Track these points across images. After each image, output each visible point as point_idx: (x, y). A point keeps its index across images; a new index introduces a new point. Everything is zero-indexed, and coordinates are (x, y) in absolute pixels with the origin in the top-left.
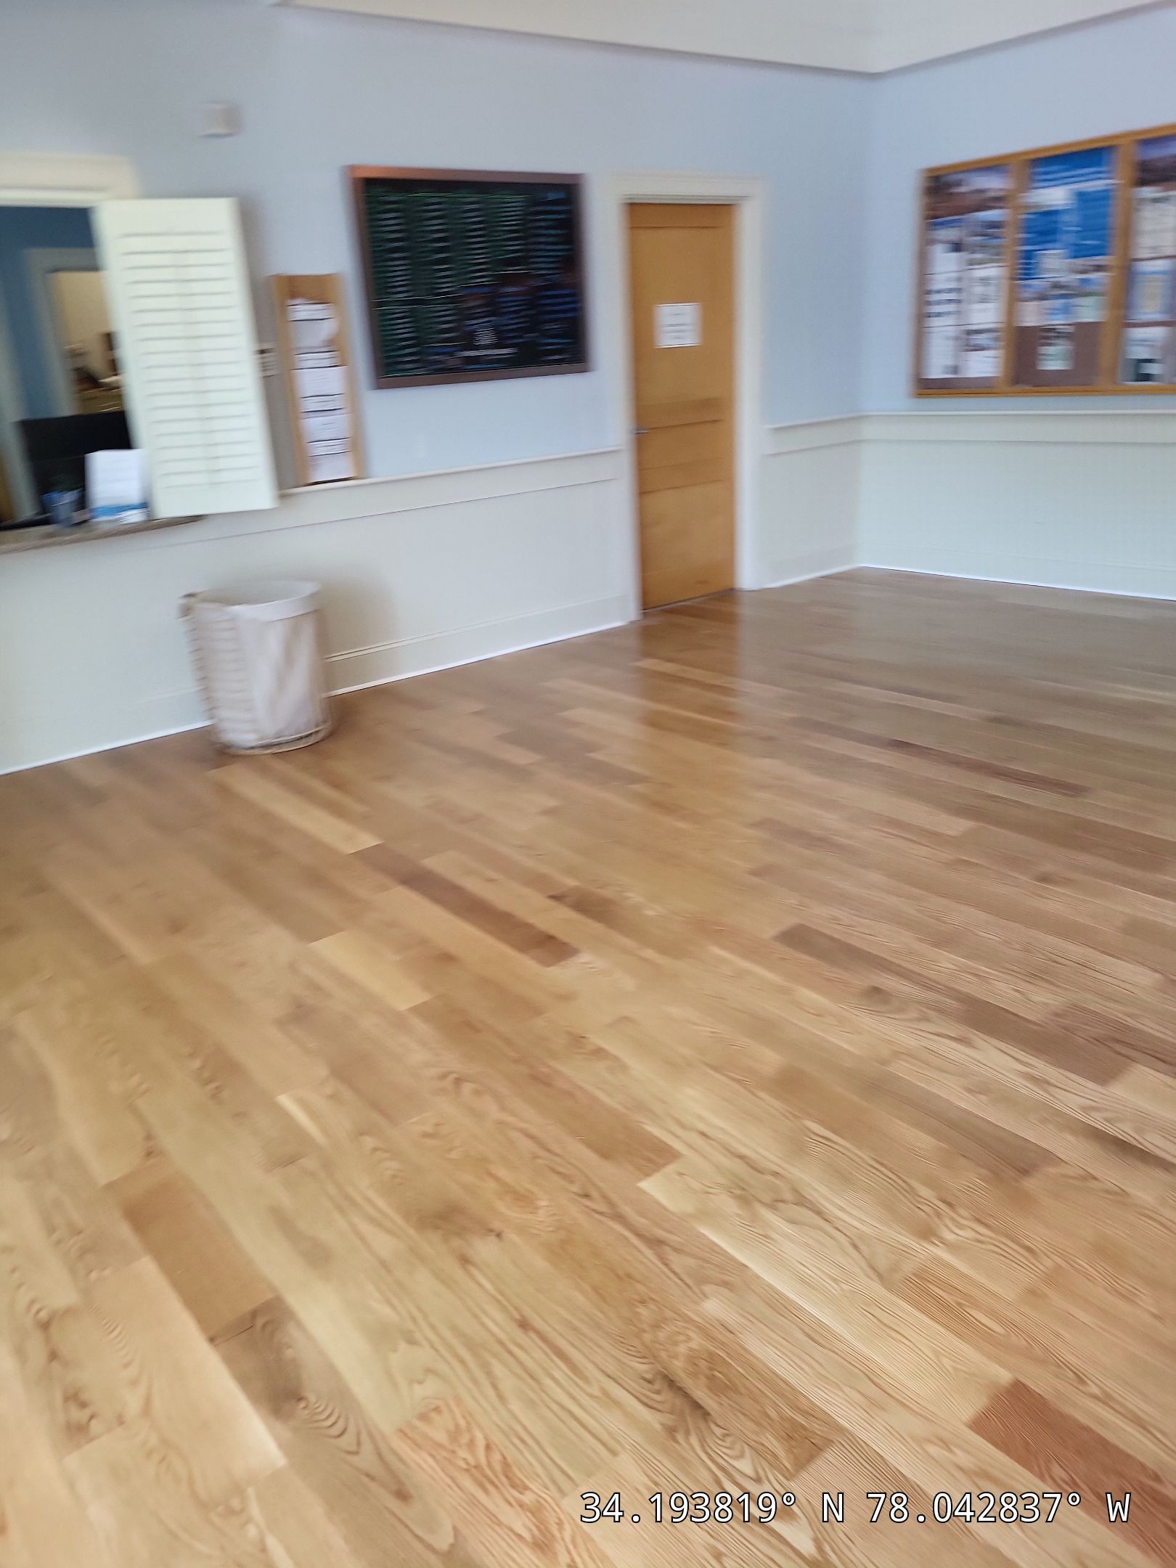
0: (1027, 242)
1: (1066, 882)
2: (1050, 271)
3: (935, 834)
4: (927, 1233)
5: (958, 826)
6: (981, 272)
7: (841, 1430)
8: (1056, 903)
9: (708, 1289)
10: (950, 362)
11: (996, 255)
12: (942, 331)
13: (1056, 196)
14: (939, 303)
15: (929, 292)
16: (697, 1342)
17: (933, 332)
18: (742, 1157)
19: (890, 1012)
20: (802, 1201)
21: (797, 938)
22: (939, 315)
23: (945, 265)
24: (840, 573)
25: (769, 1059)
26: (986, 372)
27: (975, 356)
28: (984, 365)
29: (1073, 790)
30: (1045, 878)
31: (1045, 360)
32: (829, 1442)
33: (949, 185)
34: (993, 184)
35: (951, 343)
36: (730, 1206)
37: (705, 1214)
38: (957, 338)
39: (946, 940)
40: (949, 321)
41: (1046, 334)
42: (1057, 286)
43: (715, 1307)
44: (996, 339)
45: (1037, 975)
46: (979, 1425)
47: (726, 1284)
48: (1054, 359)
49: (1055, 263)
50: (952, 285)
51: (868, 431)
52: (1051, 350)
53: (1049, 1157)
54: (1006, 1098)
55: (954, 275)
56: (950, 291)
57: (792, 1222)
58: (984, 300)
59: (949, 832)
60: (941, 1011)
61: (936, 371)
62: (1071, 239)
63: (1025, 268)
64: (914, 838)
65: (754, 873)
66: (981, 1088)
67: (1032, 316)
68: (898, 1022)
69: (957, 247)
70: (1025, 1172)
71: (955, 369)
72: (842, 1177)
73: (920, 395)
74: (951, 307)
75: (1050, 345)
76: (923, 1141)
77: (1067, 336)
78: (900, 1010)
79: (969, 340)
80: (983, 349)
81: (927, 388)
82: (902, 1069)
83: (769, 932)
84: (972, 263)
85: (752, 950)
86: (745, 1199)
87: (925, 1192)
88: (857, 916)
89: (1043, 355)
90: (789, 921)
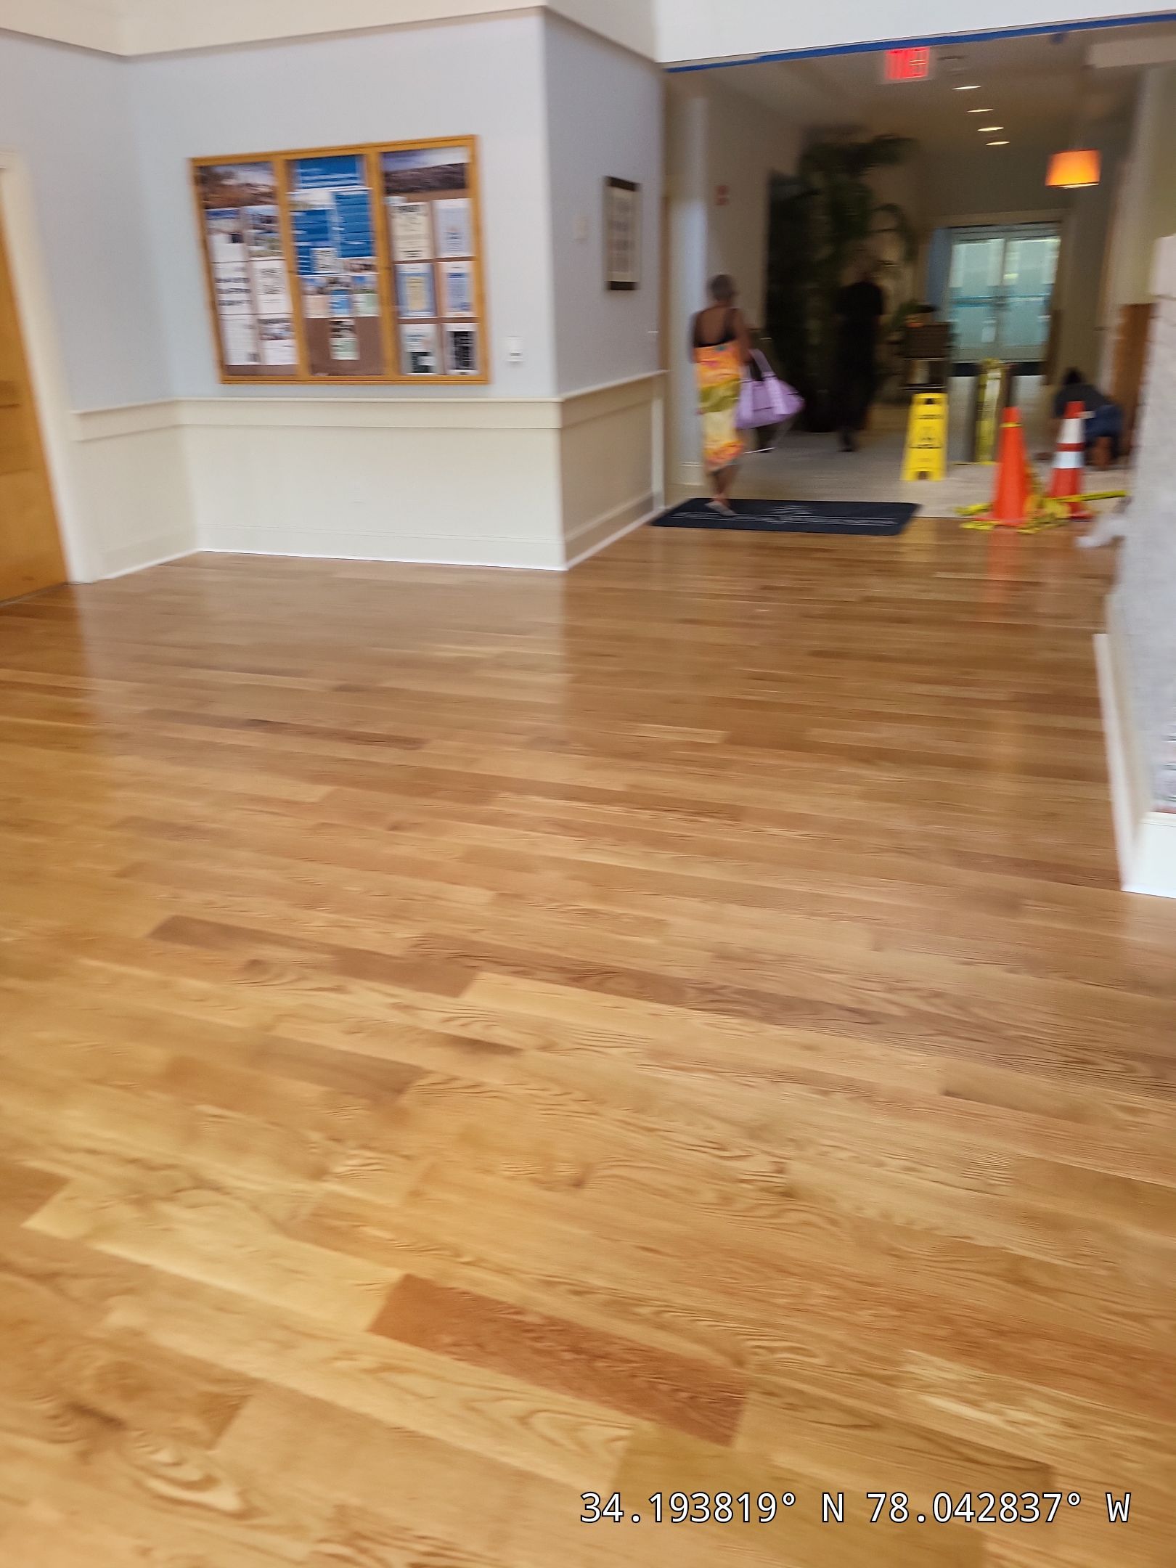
0: (298, 238)
1: (414, 826)
2: (326, 267)
3: (296, 803)
4: (319, 1173)
5: (317, 792)
6: (261, 265)
7: (254, 1382)
8: (407, 847)
9: (112, 1301)
10: (251, 350)
11: (274, 248)
12: (237, 320)
13: (319, 196)
14: (229, 292)
15: (219, 281)
16: (104, 1358)
17: (227, 320)
18: (133, 1161)
19: (270, 980)
20: (201, 1184)
21: (173, 930)
22: (231, 303)
23: (229, 256)
24: (175, 560)
25: (154, 1056)
26: (285, 361)
27: (270, 344)
28: (282, 353)
29: (411, 743)
30: (395, 827)
31: (337, 350)
32: (244, 1398)
33: (219, 177)
34: (261, 180)
35: (248, 331)
36: (127, 1213)
37: (105, 1230)
38: (251, 327)
39: (314, 902)
40: (244, 309)
41: (335, 327)
42: (334, 282)
43: (122, 1316)
44: (287, 329)
45: (398, 914)
46: (379, 1327)
47: (129, 1291)
48: (345, 350)
49: (328, 260)
50: (241, 275)
51: (186, 415)
52: (338, 341)
53: (417, 1072)
54: (377, 1030)
55: (240, 265)
56: (237, 280)
57: (193, 1207)
58: (272, 291)
59: (313, 800)
60: (317, 967)
61: (239, 357)
62: (338, 238)
63: (304, 265)
64: (277, 811)
65: (122, 874)
66: (358, 1028)
67: (317, 308)
68: (278, 988)
69: (236, 238)
70: (399, 1091)
71: (255, 357)
72: (237, 1148)
73: (225, 381)
74: (243, 296)
75: (340, 336)
76: (307, 1090)
77: (351, 329)
78: (279, 976)
79: (263, 329)
80: (277, 338)
81: (232, 374)
82: (285, 1031)
83: (142, 929)
84: (252, 254)
85: (128, 953)
86: (141, 1199)
87: (315, 1136)
88: (230, 896)
89: (336, 346)
90: (162, 915)
